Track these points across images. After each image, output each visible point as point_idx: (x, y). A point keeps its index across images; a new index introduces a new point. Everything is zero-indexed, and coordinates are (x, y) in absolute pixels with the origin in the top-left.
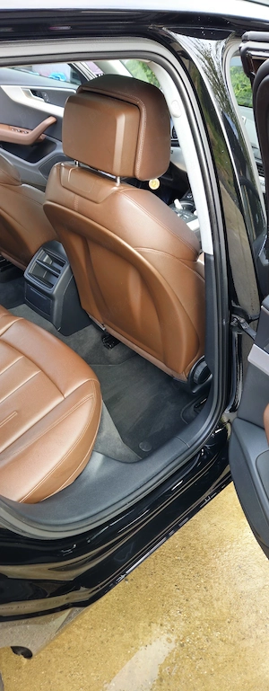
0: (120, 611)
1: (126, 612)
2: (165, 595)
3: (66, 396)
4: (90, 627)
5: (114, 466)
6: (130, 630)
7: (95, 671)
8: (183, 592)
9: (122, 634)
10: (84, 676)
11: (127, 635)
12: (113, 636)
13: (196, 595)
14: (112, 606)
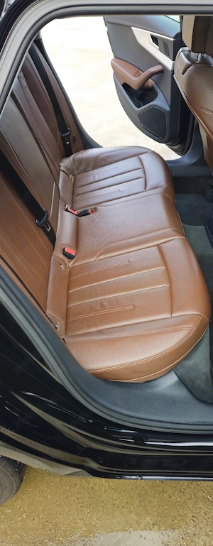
0: (140, 495)
1: (143, 500)
2: (180, 515)
3: (173, 315)
4: (113, 487)
5: (182, 393)
6: (138, 514)
7: (98, 519)
8: (195, 526)
9: (130, 512)
10: (89, 515)
11: (133, 516)
12: (124, 507)
13: (205, 538)
14: (136, 487)
